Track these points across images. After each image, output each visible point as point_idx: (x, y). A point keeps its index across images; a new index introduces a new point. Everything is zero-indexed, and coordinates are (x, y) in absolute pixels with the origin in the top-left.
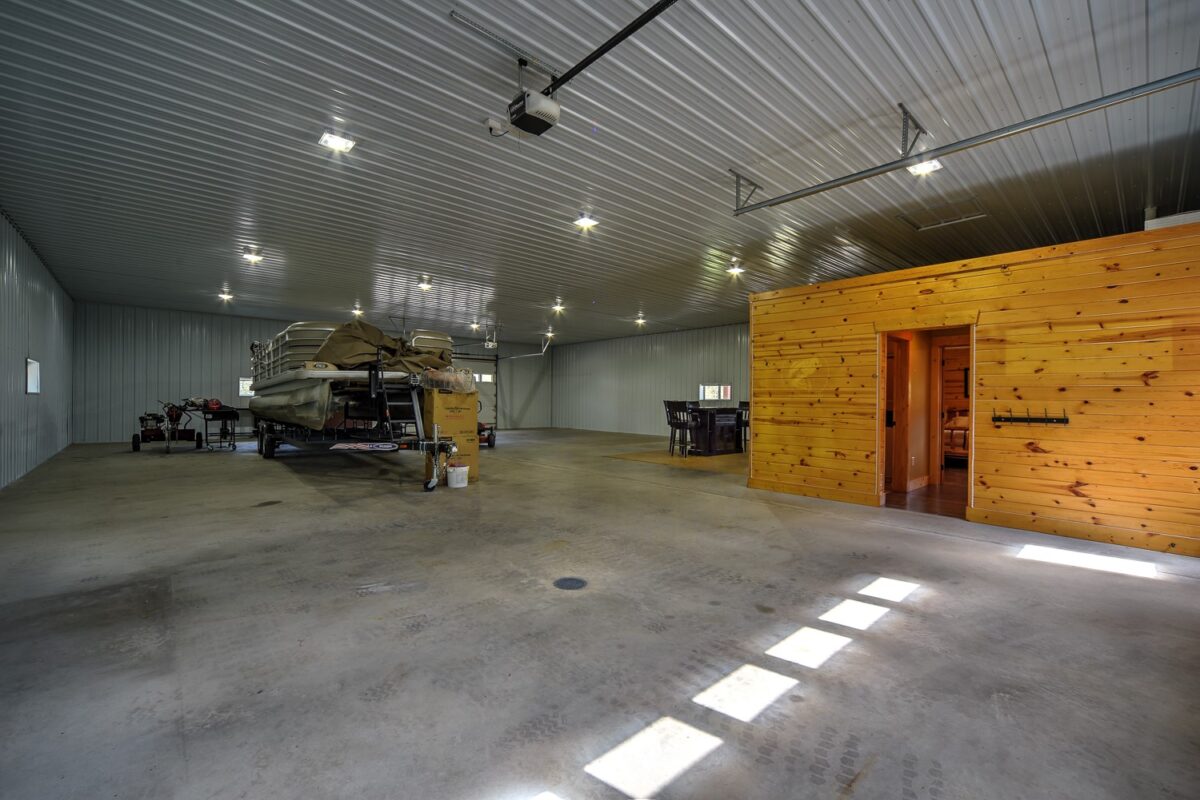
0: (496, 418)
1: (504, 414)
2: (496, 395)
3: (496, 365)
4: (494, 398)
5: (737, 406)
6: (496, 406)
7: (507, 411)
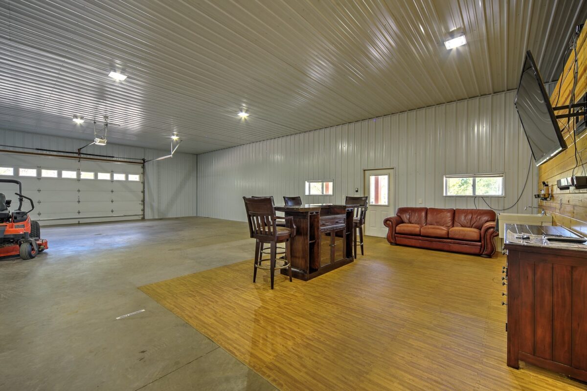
0: (143, 210)
1: (152, 208)
2: (143, 192)
3: (143, 167)
4: (142, 194)
5: (344, 204)
6: (143, 201)
7: (155, 205)
